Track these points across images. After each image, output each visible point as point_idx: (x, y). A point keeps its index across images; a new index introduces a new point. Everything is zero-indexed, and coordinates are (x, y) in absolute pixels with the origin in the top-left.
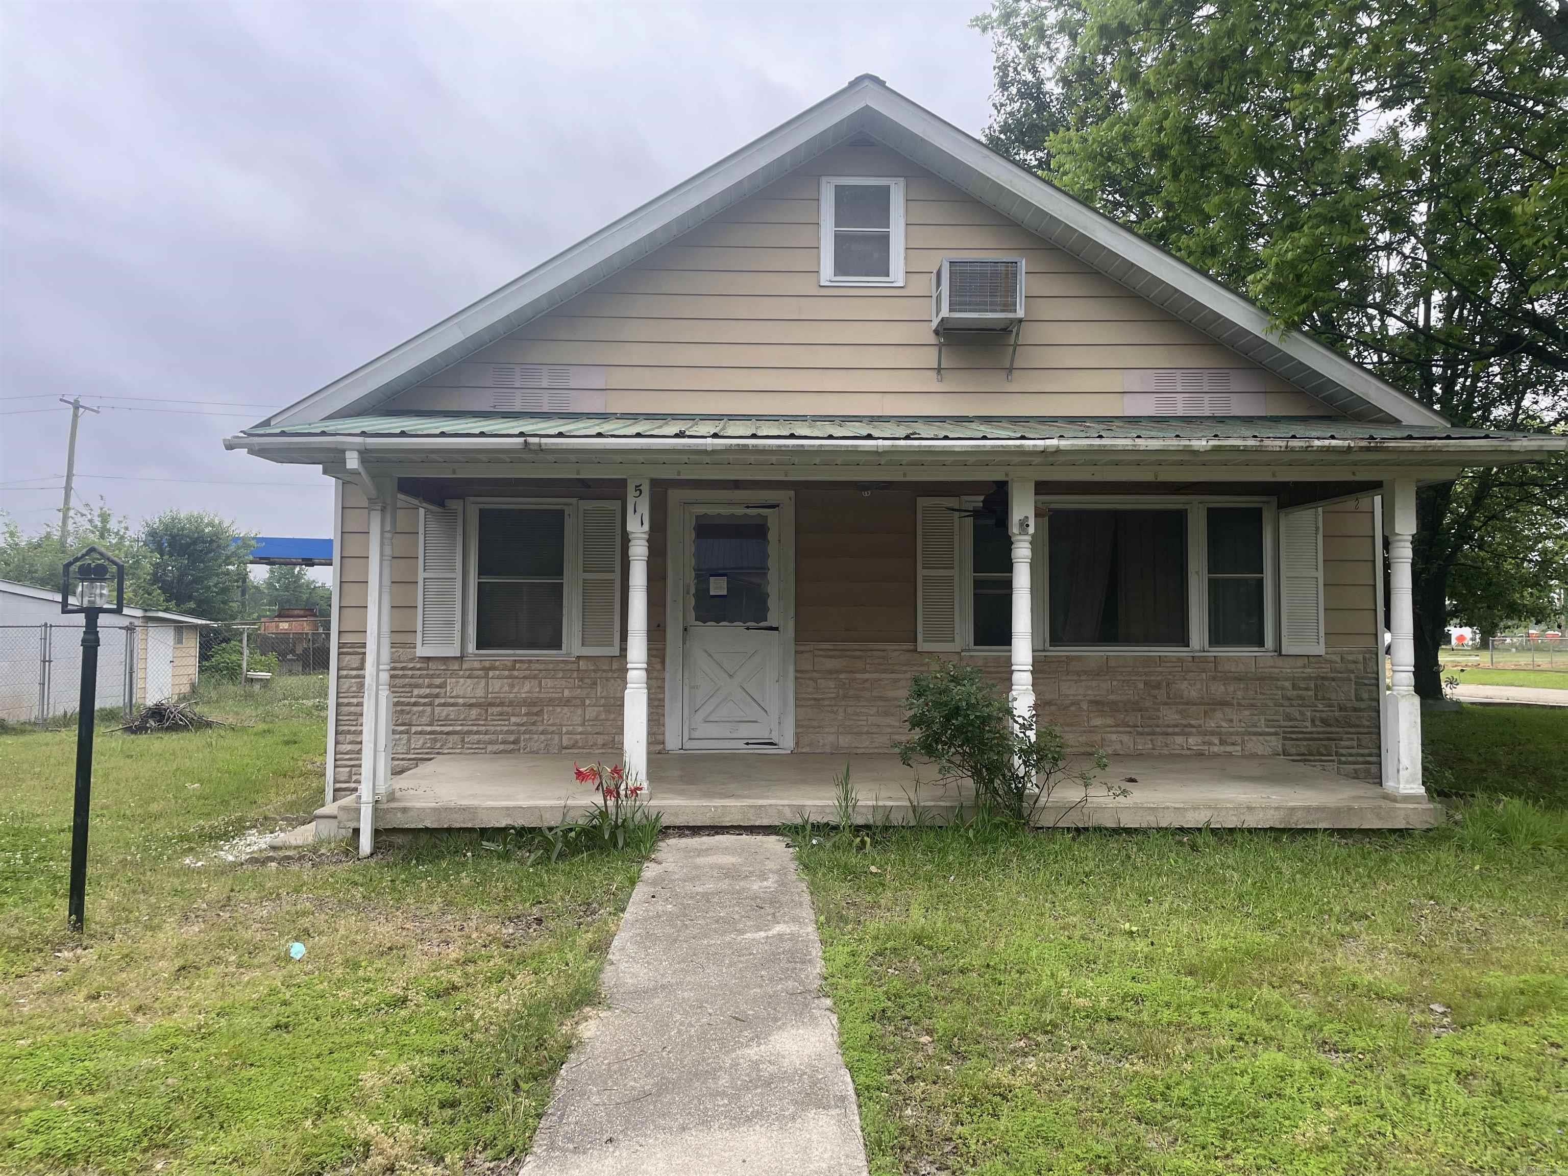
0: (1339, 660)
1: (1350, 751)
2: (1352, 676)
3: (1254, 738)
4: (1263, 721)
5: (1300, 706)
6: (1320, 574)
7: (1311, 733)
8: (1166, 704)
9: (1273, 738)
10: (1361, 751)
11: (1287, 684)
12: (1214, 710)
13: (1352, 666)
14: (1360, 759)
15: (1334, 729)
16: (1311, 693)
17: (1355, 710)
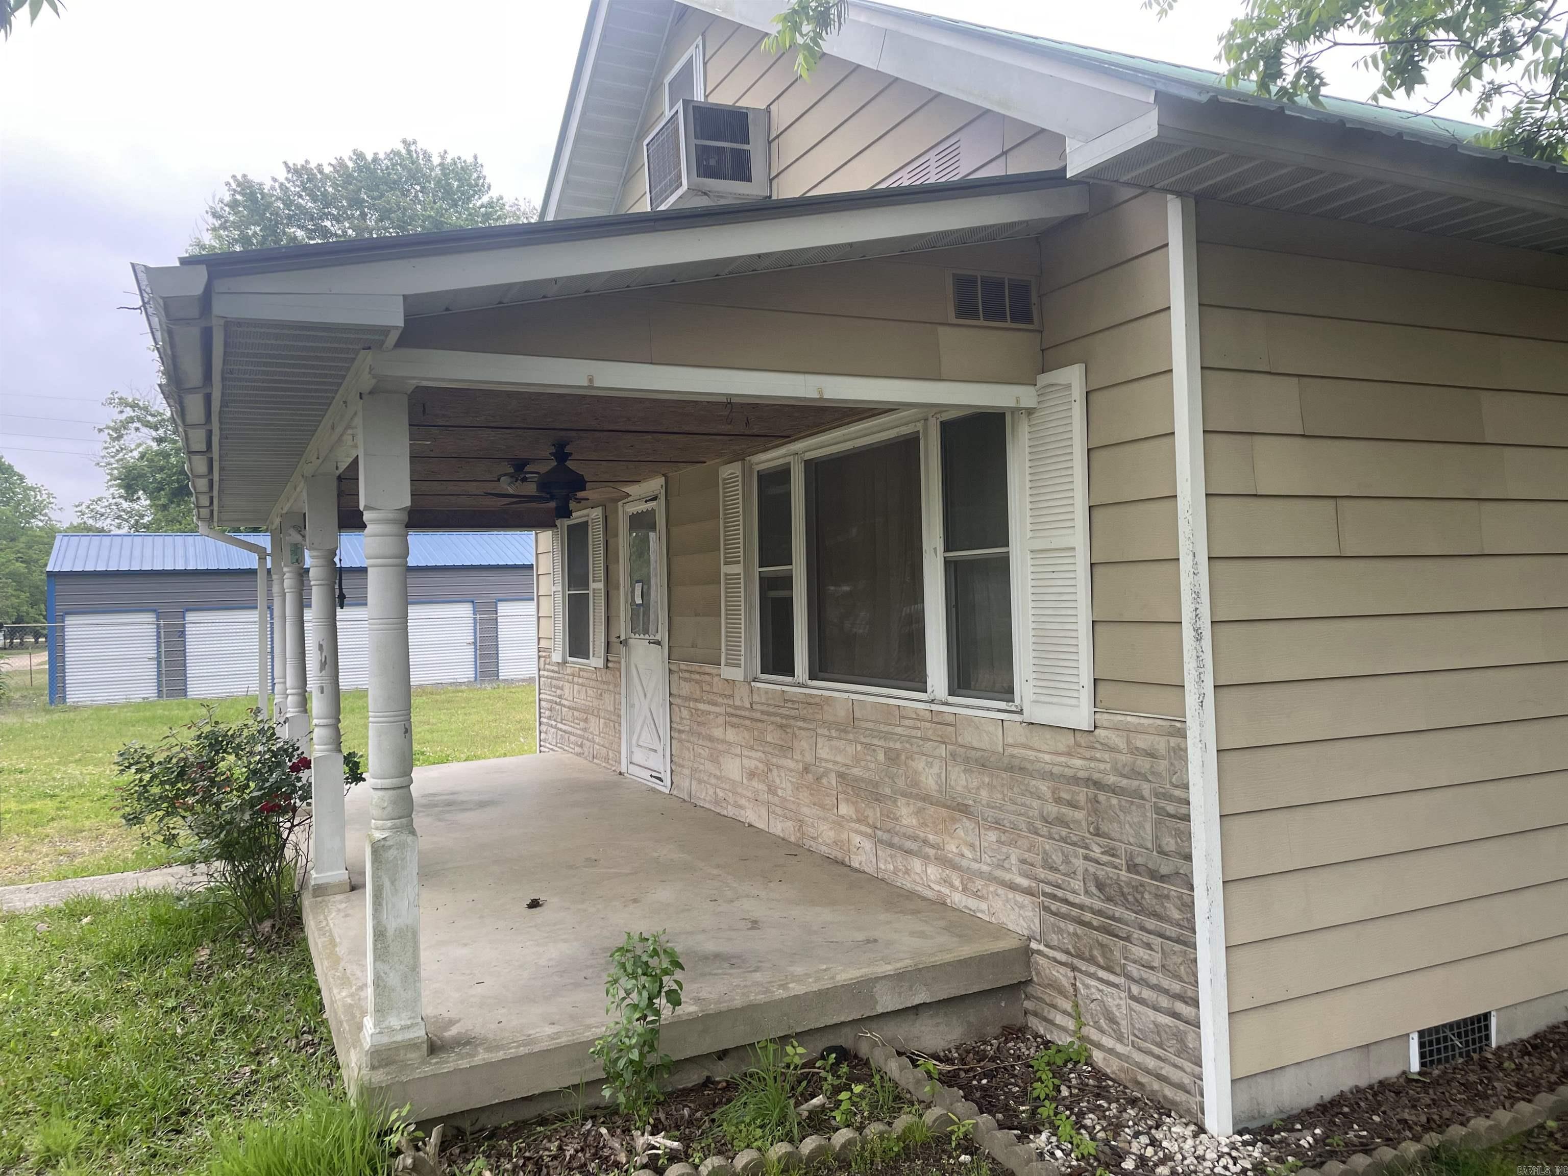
0: (1122, 745)
1: (1146, 974)
2: (1146, 789)
3: (1001, 891)
4: (1013, 860)
5: (1064, 840)
6: (1079, 538)
7: (1081, 907)
8: (904, 795)
9: (1026, 900)
10: (1166, 983)
11: (1044, 787)
12: (954, 820)
13: (1144, 764)
14: (1164, 1002)
15: (1119, 911)
16: (1079, 815)
17: (1154, 874)
